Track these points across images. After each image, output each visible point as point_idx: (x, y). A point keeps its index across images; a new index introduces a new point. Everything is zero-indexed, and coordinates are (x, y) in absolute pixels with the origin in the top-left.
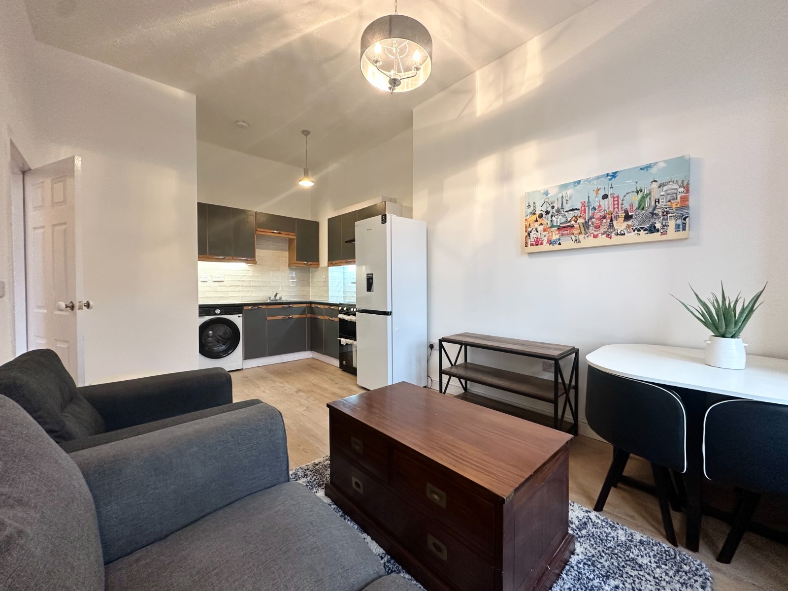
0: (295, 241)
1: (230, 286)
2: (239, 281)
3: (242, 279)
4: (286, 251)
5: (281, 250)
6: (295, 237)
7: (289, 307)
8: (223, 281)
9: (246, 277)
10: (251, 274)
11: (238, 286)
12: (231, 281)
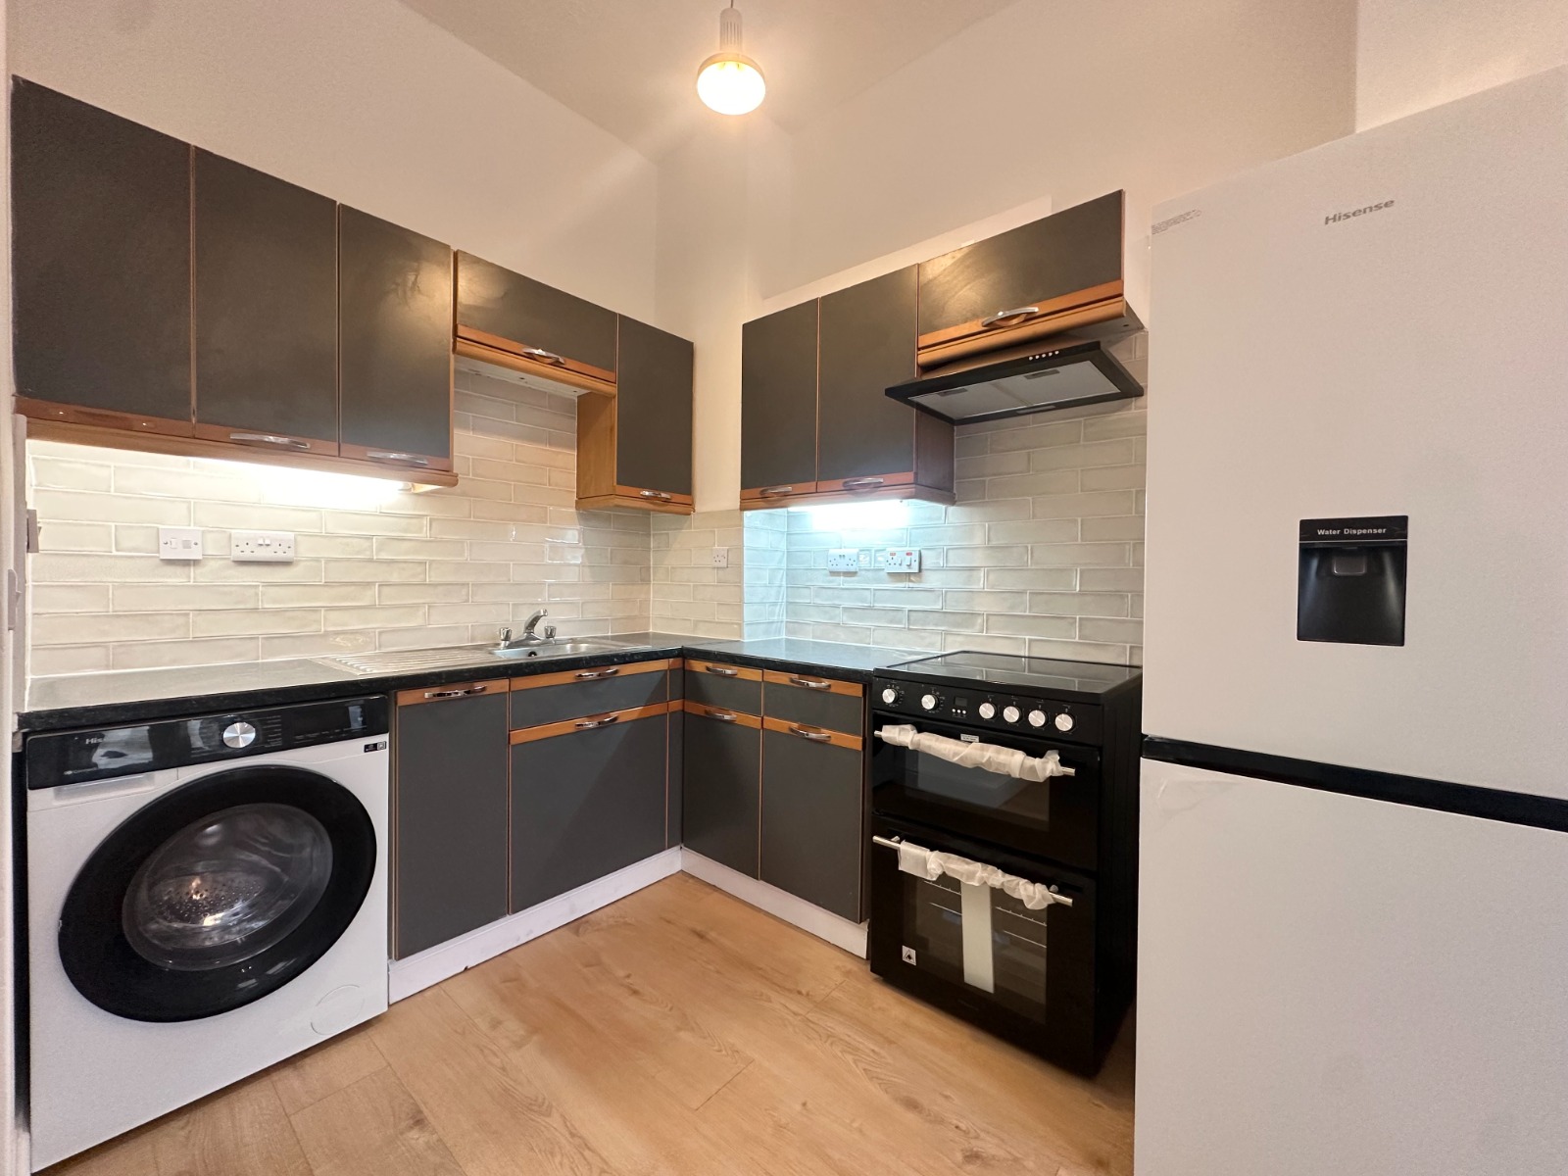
0: (615, 403)
1: (327, 585)
2: (371, 560)
3: (384, 556)
4: (570, 447)
5: (551, 441)
6: (612, 389)
7: (602, 678)
8: (286, 563)
9: (406, 545)
10: (425, 534)
11: (369, 584)
12: (329, 560)
